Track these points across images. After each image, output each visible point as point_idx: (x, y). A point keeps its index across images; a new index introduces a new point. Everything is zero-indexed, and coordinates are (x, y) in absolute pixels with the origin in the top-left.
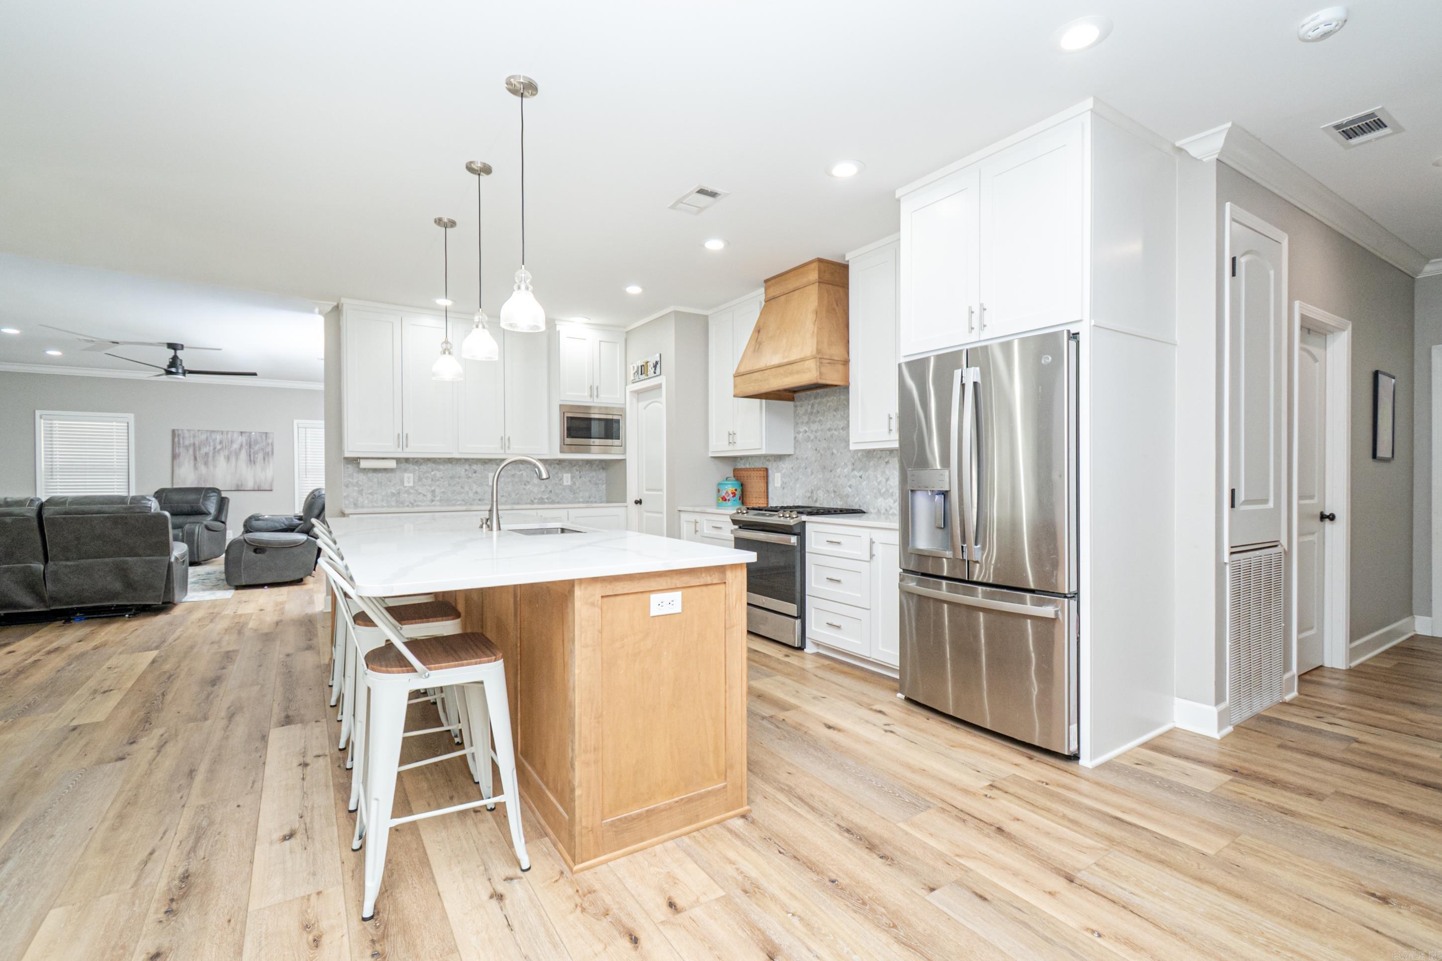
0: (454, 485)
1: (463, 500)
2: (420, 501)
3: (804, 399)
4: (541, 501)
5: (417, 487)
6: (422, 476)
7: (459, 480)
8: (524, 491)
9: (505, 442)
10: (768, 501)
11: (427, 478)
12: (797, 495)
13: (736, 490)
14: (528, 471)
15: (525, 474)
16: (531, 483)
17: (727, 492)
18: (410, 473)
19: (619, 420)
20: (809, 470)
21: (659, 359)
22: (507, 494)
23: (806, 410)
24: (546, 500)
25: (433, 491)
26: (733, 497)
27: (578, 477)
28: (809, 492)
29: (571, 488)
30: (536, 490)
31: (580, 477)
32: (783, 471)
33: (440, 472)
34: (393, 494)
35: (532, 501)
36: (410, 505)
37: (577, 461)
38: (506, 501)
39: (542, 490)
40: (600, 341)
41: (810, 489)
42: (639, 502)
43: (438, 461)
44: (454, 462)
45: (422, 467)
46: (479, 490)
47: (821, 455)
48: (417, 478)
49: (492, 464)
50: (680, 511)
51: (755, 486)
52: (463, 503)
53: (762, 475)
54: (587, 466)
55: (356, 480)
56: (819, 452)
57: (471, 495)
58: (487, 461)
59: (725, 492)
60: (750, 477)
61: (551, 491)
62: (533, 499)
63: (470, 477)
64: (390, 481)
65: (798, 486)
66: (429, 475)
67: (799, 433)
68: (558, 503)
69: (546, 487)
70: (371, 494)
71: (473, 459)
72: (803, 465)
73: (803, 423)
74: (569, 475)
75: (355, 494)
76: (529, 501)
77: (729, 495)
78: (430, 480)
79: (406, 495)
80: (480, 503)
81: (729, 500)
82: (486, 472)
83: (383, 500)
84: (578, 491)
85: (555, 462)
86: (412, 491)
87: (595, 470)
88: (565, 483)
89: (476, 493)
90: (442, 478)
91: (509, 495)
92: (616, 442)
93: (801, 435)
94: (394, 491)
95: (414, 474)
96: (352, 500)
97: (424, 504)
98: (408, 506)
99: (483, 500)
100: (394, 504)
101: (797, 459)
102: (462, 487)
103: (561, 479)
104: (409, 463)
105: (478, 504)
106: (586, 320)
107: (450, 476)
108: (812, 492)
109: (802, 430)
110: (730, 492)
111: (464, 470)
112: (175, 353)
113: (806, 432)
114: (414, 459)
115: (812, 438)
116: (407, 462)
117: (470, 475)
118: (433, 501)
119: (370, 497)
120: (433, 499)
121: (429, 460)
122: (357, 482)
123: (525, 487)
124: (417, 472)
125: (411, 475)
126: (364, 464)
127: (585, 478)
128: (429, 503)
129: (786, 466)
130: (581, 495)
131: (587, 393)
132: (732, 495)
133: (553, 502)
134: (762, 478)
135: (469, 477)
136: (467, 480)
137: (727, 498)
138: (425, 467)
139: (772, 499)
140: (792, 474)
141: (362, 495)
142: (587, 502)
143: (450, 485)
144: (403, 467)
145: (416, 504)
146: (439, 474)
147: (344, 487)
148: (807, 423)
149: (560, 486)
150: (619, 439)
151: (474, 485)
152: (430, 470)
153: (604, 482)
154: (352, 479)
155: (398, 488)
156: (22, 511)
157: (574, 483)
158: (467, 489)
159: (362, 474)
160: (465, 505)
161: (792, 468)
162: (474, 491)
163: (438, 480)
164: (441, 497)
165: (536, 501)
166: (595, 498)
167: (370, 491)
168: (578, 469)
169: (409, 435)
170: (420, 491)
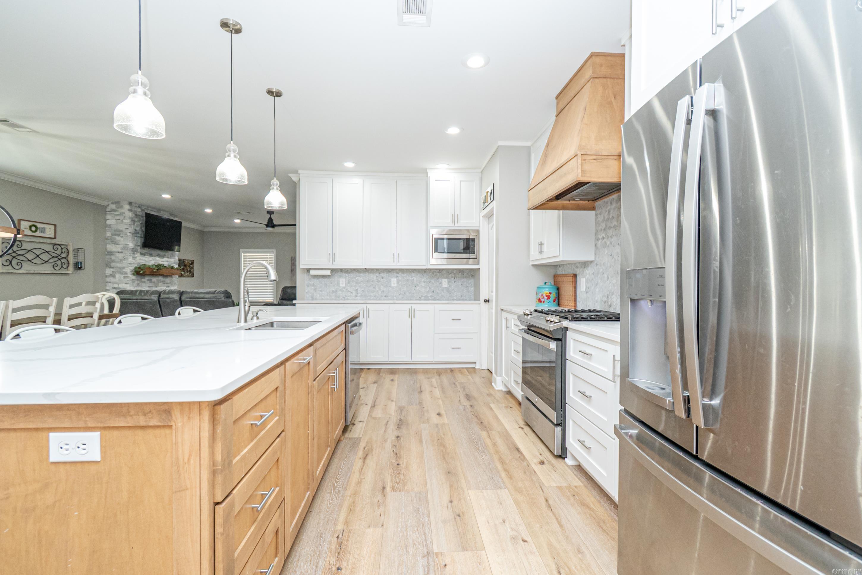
0: (370, 286)
1: (375, 296)
2: (349, 296)
3: (602, 207)
4: (427, 298)
5: (347, 288)
6: (350, 280)
7: (372, 283)
8: (415, 291)
9: (396, 257)
10: (576, 304)
11: (353, 281)
12: (596, 299)
13: (550, 293)
14: (417, 277)
15: (415, 279)
16: (420, 285)
17: (542, 295)
18: (343, 278)
19: (475, 239)
20: (605, 275)
21: (493, 188)
22: (403, 293)
23: (604, 217)
24: (430, 298)
25: (357, 290)
26: (547, 299)
27: (453, 282)
28: (605, 296)
29: (448, 290)
30: (423, 290)
31: (455, 282)
32: (587, 277)
33: (361, 278)
34: (333, 292)
35: (420, 298)
36: (343, 299)
37: (453, 270)
38: (403, 298)
39: (427, 290)
40: (460, 181)
41: (606, 294)
42: (486, 301)
43: (360, 270)
44: (369, 272)
45: (350, 274)
46: (385, 290)
47: (615, 260)
48: (347, 281)
49: (394, 273)
50: (502, 310)
51: (567, 289)
52: (375, 298)
53: (571, 280)
54: (460, 273)
55: (313, 282)
56: (613, 257)
57: (380, 293)
58: (390, 270)
59: (541, 294)
60: (564, 282)
61: (433, 292)
62: (421, 296)
63: (380, 281)
64: (332, 283)
65: (597, 290)
66: (354, 280)
67: (598, 240)
68: (438, 300)
69: (430, 288)
70: (321, 291)
71: (381, 269)
72: (601, 270)
73: (601, 230)
74: (446, 280)
75: (312, 291)
76: (418, 298)
77: (543, 298)
78: (355, 283)
79: (341, 292)
80: (385, 298)
81: (544, 302)
82: (390, 278)
83: (327, 295)
84: (453, 291)
85: (436, 271)
86: (344, 289)
87: (466, 277)
88: (444, 286)
89: (383, 291)
90: (362, 281)
91: (404, 293)
92: (471, 255)
93: (600, 241)
94: (334, 290)
95: (345, 279)
96: (310, 295)
97: (351, 298)
98: (342, 299)
99: (388, 296)
100: (333, 298)
101: (597, 265)
102: (374, 288)
103: (441, 283)
104: (343, 272)
105: (384, 300)
106: (446, 166)
107: (367, 280)
108: (607, 297)
109: (600, 237)
110: (545, 295)
111: (375, 276)
112: (270, 216)
113: (603, 238)
114: (345, 269)
115: (608, 244)
116: (341, 271)
117: (379, 280)
118: (356, 296)
119: (320, 292)
120: (357, 295)
121: (354, 270)
122: (313, 284)
123: (415, 288)
124: (347, 278)
125: (344, 280)
126: (312, 272)
127: (458, 282)
128: (354, 298)
129: (589, 271)
130: (455, 295)
131: (450, 220)
132: (546, 298)
133: (435, 299)
134: (571, 283)
135: (378, 281)
136: (377, 283)
137: (542, 300)
138: (352, 275)
139: (579, 301)
140: (593, 279)
141: (316, 291)
142: (459, 300)
143: (367, 286)
144: (339, 275)
145: (346, 298)
146: (360, 279)
147: (306, 287)
148: (605, 229)
149: (440, 288)
150: (475, 253)
151: (382, 286)
152: (355, 277)
153: (473, 285)
154: (311, 282)
155: (336, 288)
156: (173, 297)
157: (450, 286)
158: (377, 289)
159: (316, 279)
160: (376, 299)
161: (593, 274)
162: (382, 290)
163: (360, 283)
164: (361, 294)
165: (423, 298)
166: (465, 296)
167: (320, 289)
168: (453, 276)
169: (335, 254)
170: (349, 290)
